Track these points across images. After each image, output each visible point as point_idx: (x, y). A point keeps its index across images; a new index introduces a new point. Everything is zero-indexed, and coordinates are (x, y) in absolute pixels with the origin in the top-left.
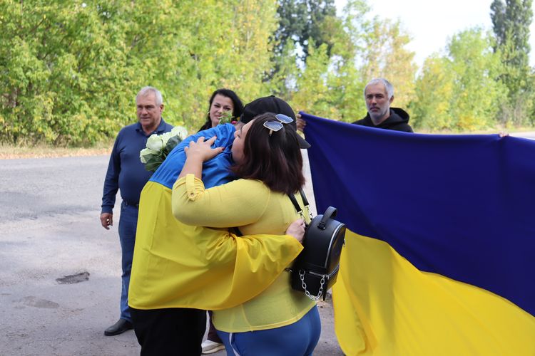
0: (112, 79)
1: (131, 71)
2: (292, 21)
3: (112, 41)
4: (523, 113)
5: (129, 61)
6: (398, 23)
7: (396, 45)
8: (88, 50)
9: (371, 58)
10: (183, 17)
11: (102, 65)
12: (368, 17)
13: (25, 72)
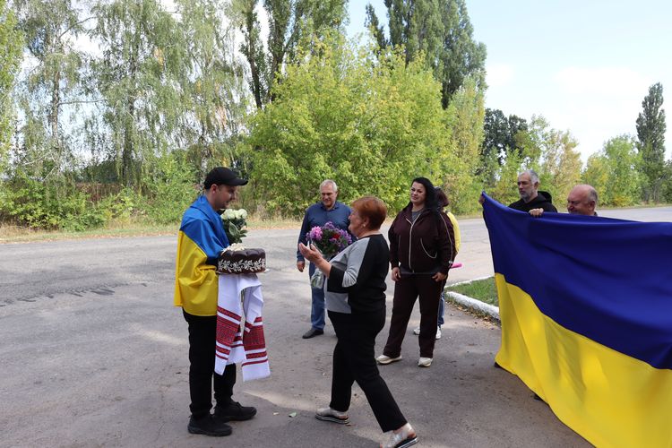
0: (373, 176)
1: (385, 171)
2: (498, 134)
3: (374, 152)
4: (660, 194)
5: (385, 164)
6: (568, 133)
7: (567, 148)
8: (359, 158)
9: (550, 157)
12: (547, 130)
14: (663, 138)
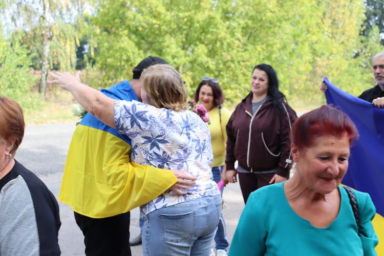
10: (285, 14)
11: (225, 51)
13: (173, 59)
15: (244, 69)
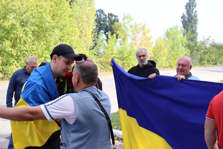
0: (27, 51)
1: (35, 48)
2: (101, 25)
3: (26, 35)
4: (196, 60)
5: (34, 43)
6: (145, 25)
7: (144, 34)
8: (16, 39)
9: (134, 39)
10: (56, 24)
11: (22, 45)
12: (132, 23)
14: (196, 27)
15: (33, 55)
